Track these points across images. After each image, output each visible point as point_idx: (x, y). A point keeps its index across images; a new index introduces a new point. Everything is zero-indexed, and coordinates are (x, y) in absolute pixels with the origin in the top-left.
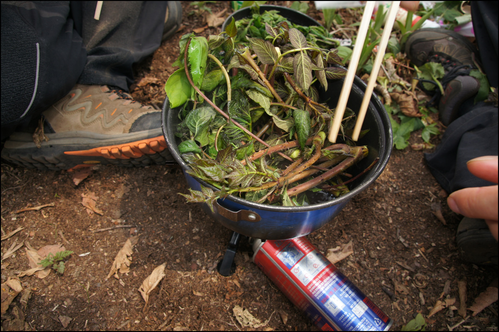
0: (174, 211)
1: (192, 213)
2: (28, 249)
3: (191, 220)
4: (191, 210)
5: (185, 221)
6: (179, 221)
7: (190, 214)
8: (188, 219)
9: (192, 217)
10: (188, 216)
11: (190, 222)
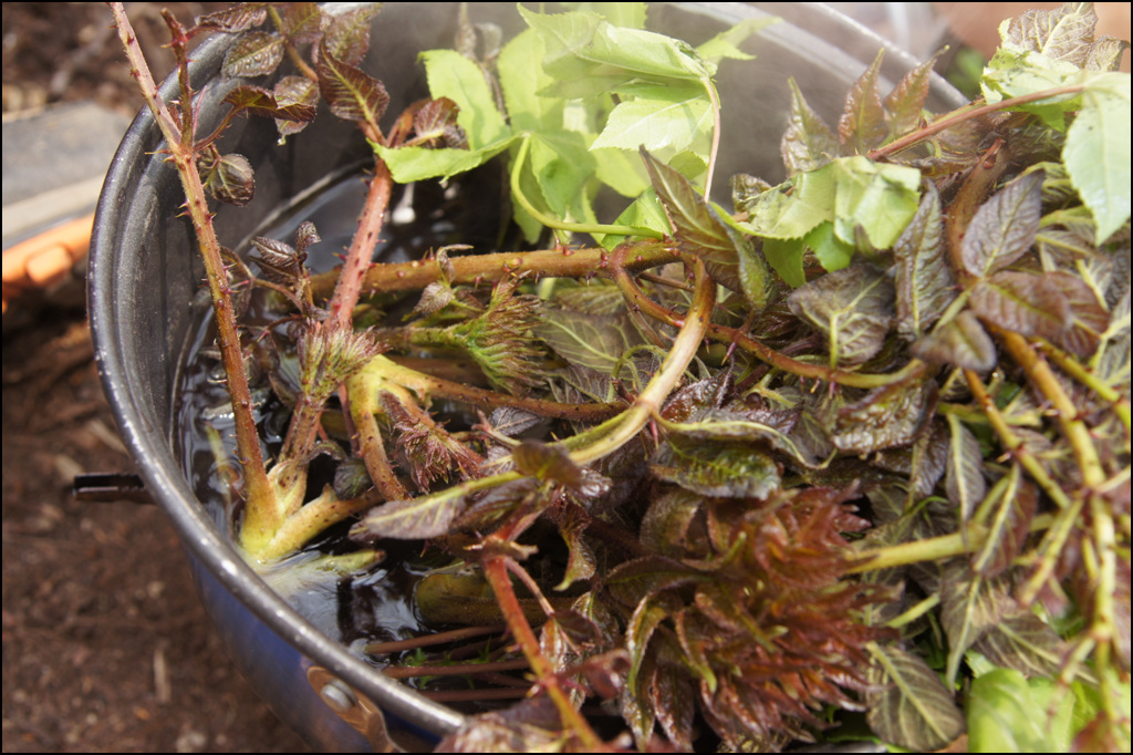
0: (79, 655)
1: (171, 661)
3: (164, 692)
4: (164, 644)
5: (139, 699)
6: (106, 703)
7: (160, 666)
8: (152, 688)
9: (173, 680)
10: (152, 674)
11: (161, 706)
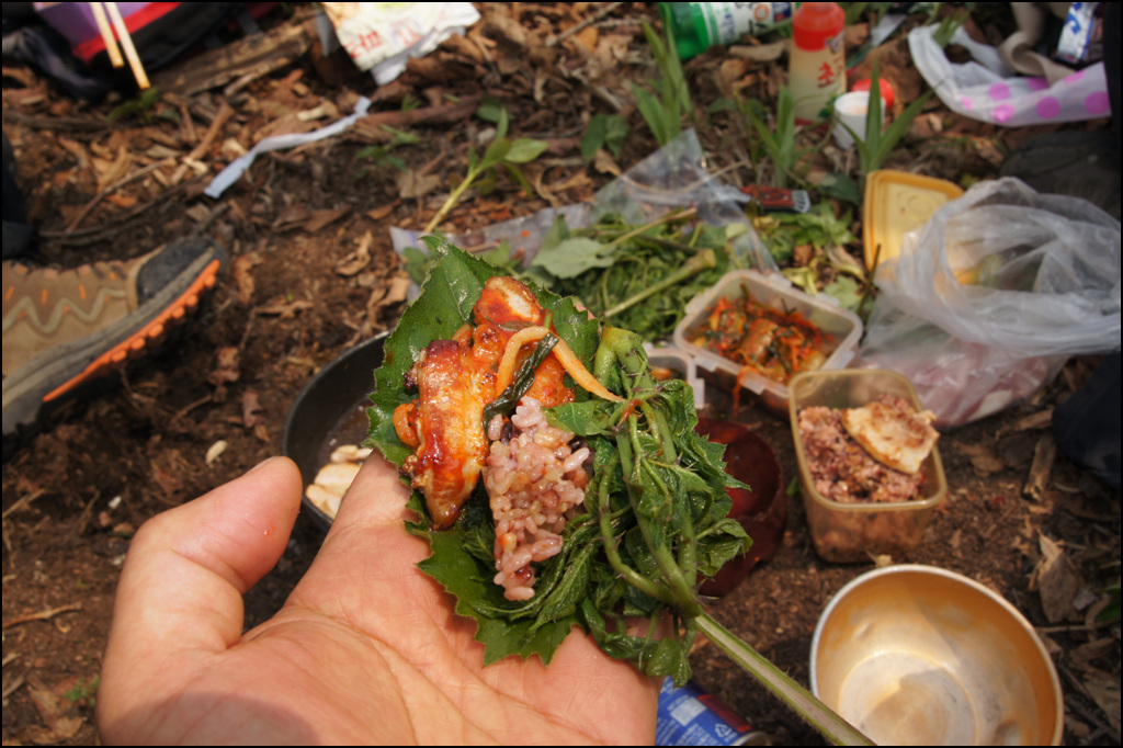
2: (34, 688)
